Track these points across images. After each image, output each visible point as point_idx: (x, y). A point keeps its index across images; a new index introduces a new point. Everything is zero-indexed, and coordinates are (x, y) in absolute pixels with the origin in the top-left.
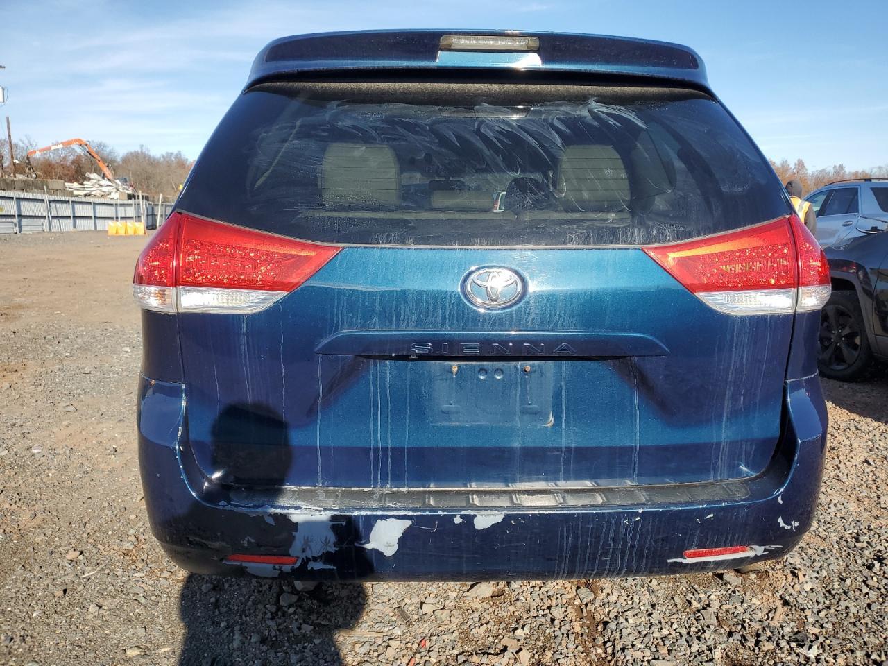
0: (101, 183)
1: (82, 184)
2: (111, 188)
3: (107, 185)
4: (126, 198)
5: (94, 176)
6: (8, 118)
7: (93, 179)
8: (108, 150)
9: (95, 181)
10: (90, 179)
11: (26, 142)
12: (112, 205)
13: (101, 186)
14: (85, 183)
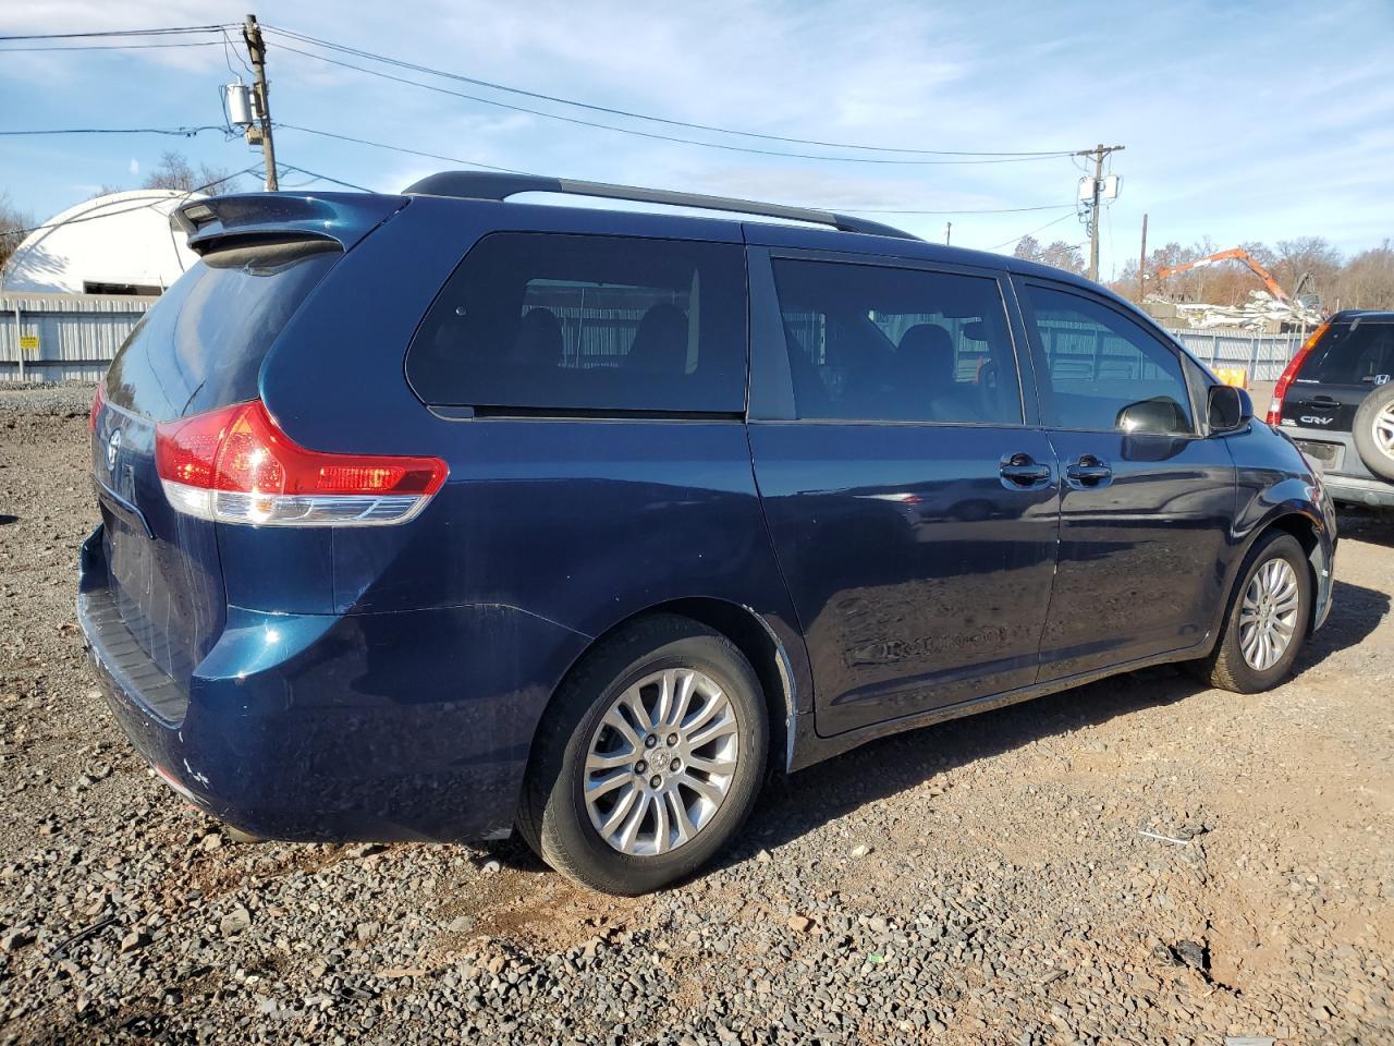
0: (1270, 305)
1: (1242, 307)
2: (1286, 313)
3: (1279, 310)
4: (1278, 329)
5: (1262, 295)
6: (1146, 216)
7: (1259, 300)
8: (1327, 250)
9: (1262, 302)
10: (1253, 300)
11: (1203, 246)
12: (1249, 340)
13: (1268, 310)
14: (1247, 305)
